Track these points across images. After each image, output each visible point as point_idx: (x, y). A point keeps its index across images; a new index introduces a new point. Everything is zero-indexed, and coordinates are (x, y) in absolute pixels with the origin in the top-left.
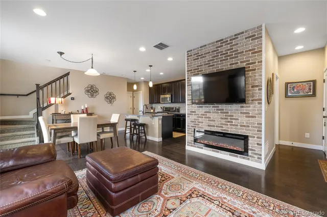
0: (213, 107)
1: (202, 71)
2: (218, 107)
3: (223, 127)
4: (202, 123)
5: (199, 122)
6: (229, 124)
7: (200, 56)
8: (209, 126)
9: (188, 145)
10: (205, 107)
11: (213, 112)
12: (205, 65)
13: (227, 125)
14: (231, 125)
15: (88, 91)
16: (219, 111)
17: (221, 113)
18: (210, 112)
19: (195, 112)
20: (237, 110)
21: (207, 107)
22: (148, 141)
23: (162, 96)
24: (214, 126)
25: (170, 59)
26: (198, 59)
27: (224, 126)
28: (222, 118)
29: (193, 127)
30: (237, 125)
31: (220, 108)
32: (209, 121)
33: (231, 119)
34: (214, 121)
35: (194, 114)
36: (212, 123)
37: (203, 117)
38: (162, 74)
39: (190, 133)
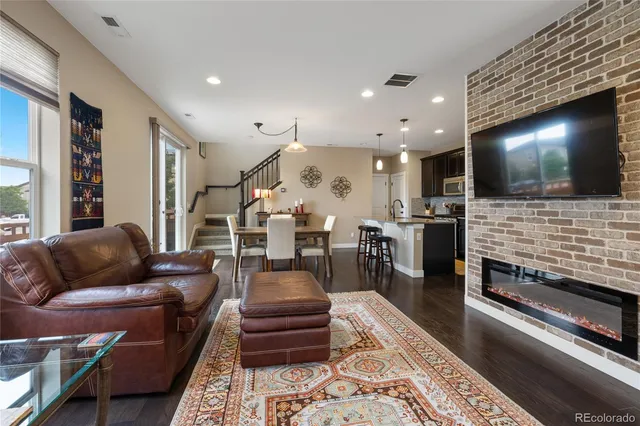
0: (528, 206)
1: (502, 115)
2: (543, 206)
3: (555, 262)
4: (502, 244)
5: (494, 243)
6: (573, 253)
7: (496, 80)
8: (517, 254)
9: (469, 295)
10: (509, 205)
11: (528, 220)
12: (508, 100)
13: (570, 256)
14: (579, 257)
15: (305, 177)
16: (546, 218)
17: (550, 221)
18: (521, 220)
19: (486, 217)
20: (599, 215)
21: (514, 206)
22: (395, 273)
23: (447, 181)
24: (531, 257)
25: (438, 100)
26: (492, 88)
27: (559, 259)
28: (552, 237)
29: (481, 252)
30: (599, 261)
31: (547, 209)
32: (518, 240)
33: (578, 240)
34: (532, 242)
35: (482, 221)
36: (528, 248)
37: (502, 232)
38: (439, 131)
39: (474, 268)
